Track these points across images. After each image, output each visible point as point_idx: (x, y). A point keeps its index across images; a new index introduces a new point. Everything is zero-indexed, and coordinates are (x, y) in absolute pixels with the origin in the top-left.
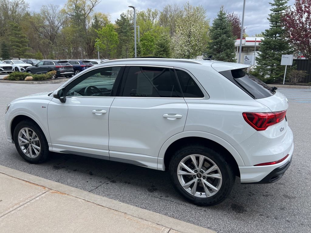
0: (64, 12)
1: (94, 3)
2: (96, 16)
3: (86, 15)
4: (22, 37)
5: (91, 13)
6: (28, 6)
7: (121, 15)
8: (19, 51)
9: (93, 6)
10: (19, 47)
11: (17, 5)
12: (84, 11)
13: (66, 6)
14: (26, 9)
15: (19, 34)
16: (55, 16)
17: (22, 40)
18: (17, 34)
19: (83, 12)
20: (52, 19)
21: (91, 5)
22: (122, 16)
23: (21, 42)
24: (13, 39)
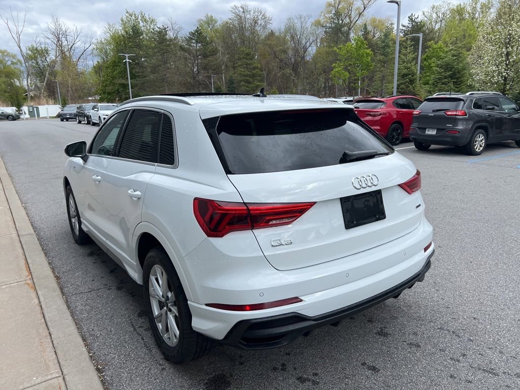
0: (318, 24)
1: (366, 2)
2: (365, 25)
3: (352, 25)
4: (254, 68)
5: (361, 20)
6: (271, 22)
7: (409, 17)
8: (248, 89)
9: (365, 9)
10: (249, 82)
11: (256, 22)
12: (350, 18)
13: (323, 14)
14: (268, 26)
15: (251, 64)
16: (303, 32)
17: (254, 73)
18: (247, 64)
19: (347, 20)
20: (298, 37)
21: (363, 6)
22: (412, 19)
23: (253, 76)
24: (242, 71)
